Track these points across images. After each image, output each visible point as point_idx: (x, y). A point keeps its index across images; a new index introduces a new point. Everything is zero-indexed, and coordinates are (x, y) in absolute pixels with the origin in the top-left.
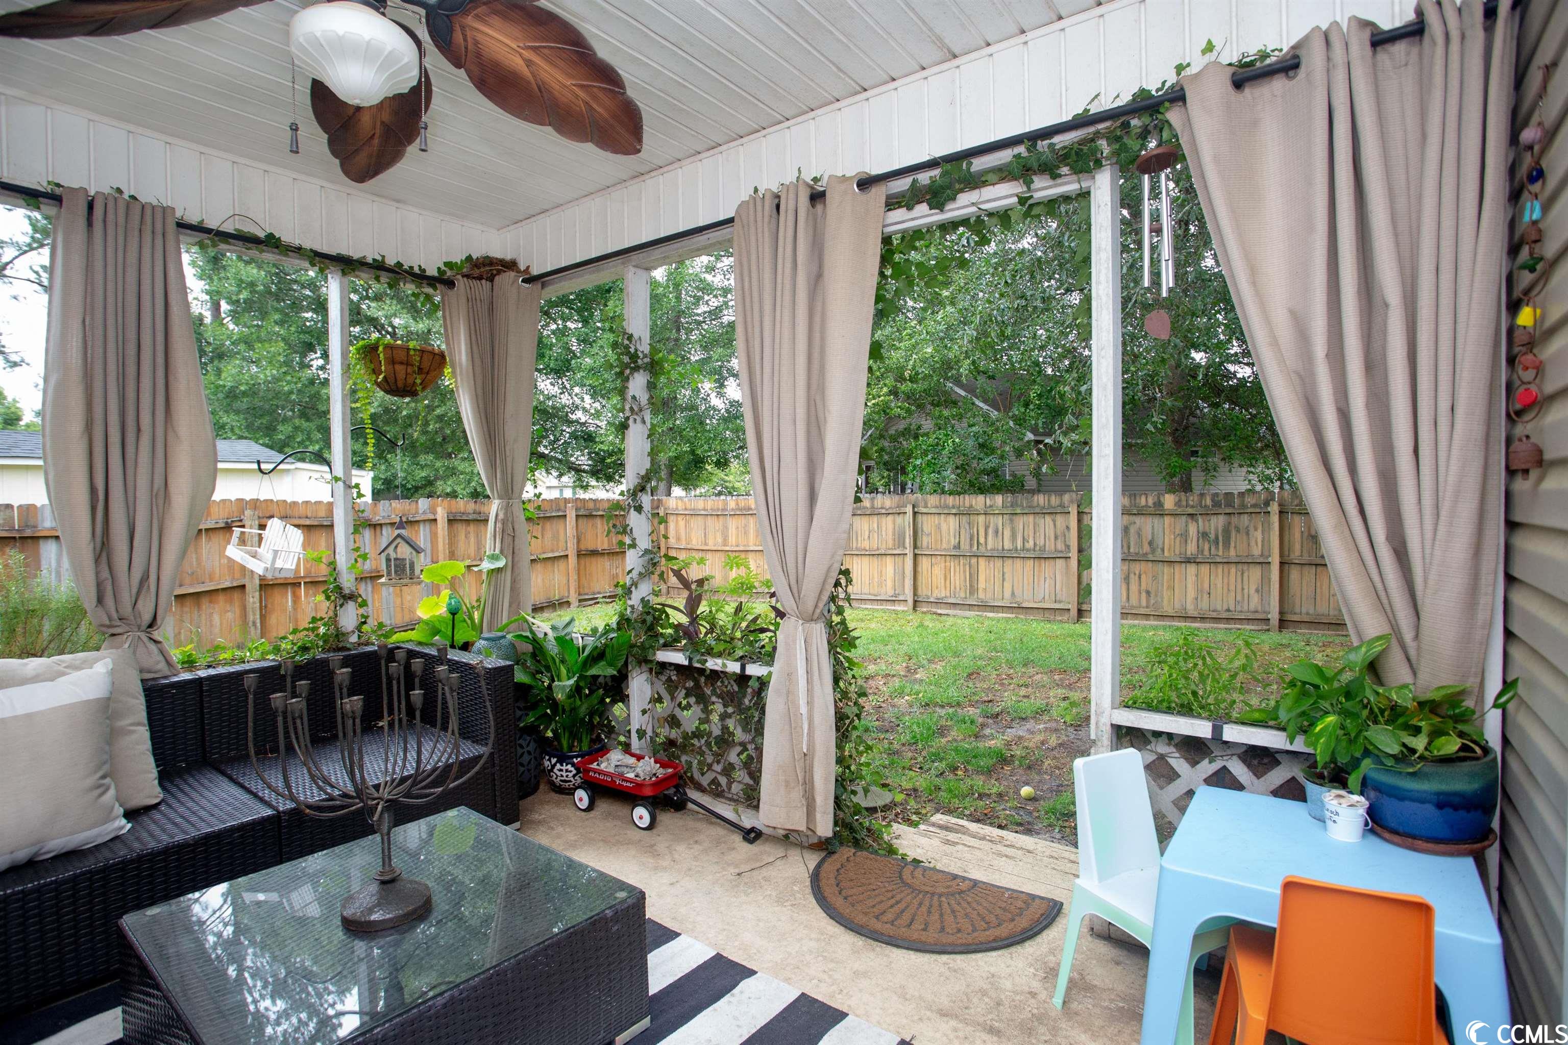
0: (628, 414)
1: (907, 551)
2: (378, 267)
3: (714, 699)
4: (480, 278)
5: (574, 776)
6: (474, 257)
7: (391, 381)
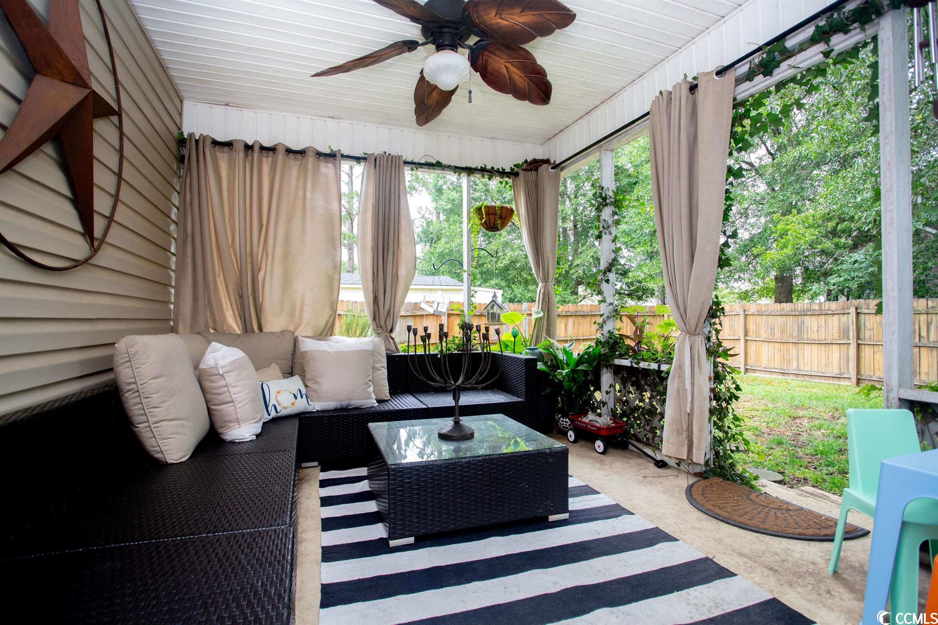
0: (601, 229)
1: (851, 342)
2: (483, 170)
3: (646, 387)
4: (531, 170)
5: (569, 425)
6: (529, 160)
7: (488, 223)
